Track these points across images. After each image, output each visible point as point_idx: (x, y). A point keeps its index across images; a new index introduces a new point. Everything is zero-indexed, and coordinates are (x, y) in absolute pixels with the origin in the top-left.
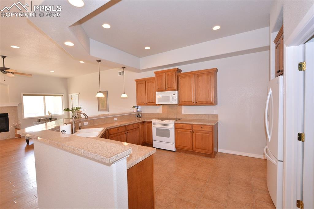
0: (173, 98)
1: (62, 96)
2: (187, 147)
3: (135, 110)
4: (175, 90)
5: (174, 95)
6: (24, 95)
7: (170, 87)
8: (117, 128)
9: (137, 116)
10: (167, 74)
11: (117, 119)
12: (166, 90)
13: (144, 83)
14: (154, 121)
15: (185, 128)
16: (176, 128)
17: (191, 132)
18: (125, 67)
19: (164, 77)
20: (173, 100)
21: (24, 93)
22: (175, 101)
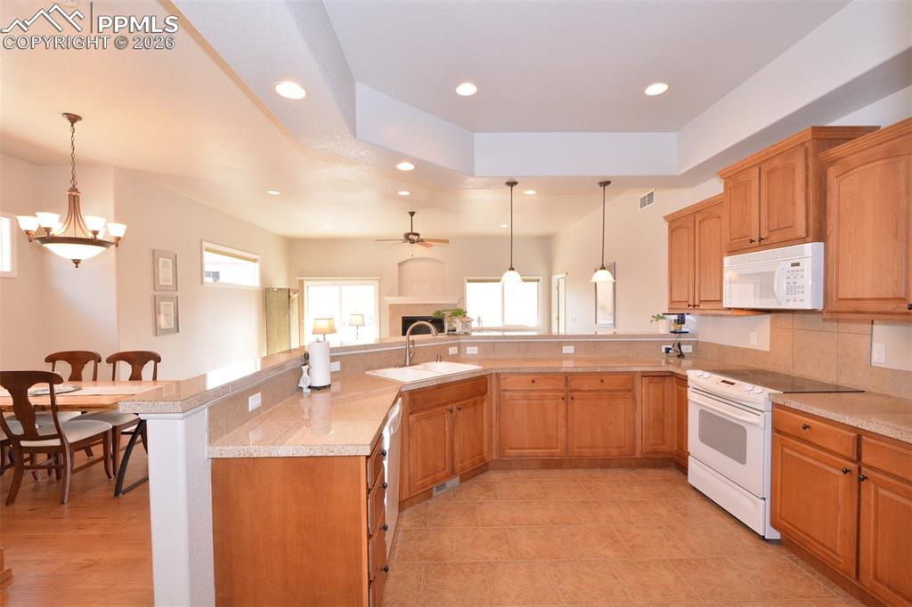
0: (791, 281)
1: (538, 281)
2: (823, 545)
3: (663, 327)
4: (803, 240)
5: (798, 264)
6: (469, 281)
7: (779, 229)
8: (527, 374)
9: (668, 350)
10: (765, 168)
11: (573, 352)
12: (762, 243)
13: (691, 225)
14: (696, 377)
15: (818, 442)
16: (777, 430)
17: (846, 472)
18: (608, 183)
19: (755, 183)
20: (791, 289)
21: (470, 278)
22: (799, 296)
